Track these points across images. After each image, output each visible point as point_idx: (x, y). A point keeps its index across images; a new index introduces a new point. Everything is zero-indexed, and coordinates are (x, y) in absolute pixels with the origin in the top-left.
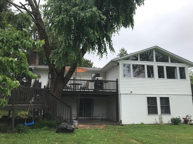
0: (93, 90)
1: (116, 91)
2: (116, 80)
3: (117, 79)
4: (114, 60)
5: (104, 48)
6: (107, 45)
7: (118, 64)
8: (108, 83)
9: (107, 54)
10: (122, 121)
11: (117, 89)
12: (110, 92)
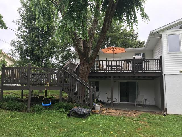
0: (130, 71)
1: (160, 71)
2: (159, 58)
3: (161, 57)
4: (153, 32)
5: (134, 16)
6: (138, 12)
7: (161, 36)
8: (149, 62)
9: (137, 24)
10: (167, 110)
11: (161, 70)
12: (152, 72)
